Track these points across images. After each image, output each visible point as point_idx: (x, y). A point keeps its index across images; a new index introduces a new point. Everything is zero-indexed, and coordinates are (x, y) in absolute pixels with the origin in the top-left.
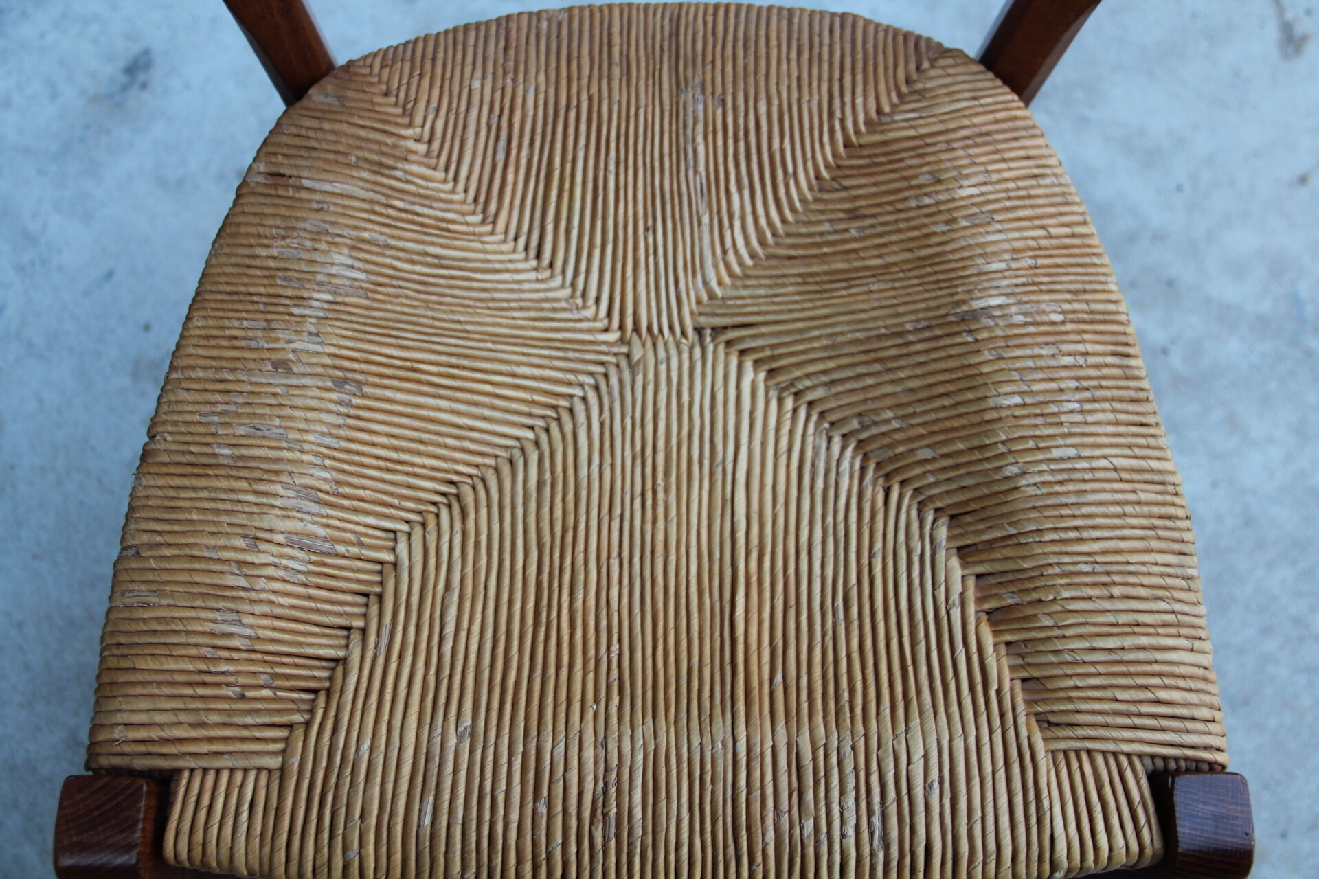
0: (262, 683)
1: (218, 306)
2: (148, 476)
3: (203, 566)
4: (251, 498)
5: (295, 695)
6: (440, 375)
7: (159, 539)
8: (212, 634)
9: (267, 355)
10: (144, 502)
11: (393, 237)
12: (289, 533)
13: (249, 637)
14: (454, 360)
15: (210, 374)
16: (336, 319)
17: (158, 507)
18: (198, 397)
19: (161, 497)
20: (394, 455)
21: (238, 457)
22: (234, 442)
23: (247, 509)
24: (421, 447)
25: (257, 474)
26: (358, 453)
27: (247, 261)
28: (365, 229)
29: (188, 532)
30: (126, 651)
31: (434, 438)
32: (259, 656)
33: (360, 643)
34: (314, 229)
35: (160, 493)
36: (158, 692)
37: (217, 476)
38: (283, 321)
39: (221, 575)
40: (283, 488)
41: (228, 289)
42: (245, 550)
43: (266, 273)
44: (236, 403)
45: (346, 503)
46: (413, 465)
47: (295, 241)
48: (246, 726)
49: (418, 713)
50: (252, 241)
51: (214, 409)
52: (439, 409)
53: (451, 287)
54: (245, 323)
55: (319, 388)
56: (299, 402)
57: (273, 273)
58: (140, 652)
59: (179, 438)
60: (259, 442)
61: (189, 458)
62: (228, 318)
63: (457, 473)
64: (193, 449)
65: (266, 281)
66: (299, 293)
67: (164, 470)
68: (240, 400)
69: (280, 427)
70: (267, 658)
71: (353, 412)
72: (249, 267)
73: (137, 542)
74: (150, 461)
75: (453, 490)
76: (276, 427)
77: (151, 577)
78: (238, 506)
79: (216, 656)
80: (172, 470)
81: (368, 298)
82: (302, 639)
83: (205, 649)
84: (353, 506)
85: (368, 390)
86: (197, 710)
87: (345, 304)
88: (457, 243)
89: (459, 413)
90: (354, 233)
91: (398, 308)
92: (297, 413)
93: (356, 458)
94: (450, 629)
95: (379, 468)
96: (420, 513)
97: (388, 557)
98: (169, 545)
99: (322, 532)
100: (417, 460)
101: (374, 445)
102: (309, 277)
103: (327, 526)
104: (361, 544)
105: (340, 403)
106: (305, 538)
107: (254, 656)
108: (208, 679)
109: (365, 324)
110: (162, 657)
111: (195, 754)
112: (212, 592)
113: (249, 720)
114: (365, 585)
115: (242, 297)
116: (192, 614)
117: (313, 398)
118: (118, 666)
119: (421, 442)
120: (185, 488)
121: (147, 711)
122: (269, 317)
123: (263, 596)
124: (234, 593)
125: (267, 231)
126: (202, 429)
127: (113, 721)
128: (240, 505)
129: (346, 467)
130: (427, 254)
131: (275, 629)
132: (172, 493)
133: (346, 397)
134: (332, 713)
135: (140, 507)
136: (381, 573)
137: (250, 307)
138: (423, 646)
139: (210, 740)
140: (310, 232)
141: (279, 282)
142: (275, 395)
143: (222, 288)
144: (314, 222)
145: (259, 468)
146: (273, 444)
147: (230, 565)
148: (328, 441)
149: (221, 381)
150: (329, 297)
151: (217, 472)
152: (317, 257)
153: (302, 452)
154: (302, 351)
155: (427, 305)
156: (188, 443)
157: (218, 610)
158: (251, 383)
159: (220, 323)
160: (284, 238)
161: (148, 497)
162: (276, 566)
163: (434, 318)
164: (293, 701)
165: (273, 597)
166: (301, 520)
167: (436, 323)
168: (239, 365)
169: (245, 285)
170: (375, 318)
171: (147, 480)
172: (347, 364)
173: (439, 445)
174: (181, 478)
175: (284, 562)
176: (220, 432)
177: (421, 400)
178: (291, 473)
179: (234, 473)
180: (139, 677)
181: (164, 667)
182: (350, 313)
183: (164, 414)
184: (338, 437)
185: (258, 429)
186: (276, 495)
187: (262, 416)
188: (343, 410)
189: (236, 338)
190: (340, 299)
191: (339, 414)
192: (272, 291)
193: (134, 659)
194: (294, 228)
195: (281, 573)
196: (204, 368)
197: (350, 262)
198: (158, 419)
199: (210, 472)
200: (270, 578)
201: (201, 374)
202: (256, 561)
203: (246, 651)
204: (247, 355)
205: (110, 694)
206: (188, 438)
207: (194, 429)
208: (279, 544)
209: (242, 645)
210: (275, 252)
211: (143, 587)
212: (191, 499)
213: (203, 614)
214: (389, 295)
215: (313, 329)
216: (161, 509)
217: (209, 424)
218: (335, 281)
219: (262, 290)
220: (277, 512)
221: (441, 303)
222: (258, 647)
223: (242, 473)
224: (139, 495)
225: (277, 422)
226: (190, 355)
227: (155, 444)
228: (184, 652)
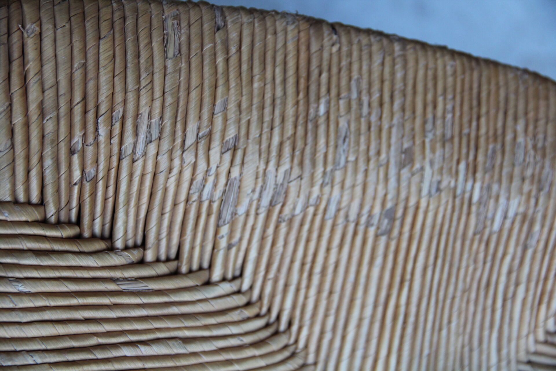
0: (87, 170)
1: (467, 86)
2: (296, 31)
3: (207, 100)
4: (276, 140)
5: (75, 203)
6: (397, 306)
7: (233, 50)
8: (137, 115)
9: (418, 142)
10: (270, 30)
11: (535, 252)
12: (240, 181)
13: (134, 152)
14: (411, 319)
15: (399, 85)
16: (453, 207)
17: (265, 46)
18: (376, 75)
19: (275, 47)
20: (318, 269)
21: (317, 122)
22: (332, 117)
23: (264, 137)
24: (325, 294)
25: (299, 144)
26: (320, 236)
27: (511, 112)
28: (543, 226)
29: (241, 80)
30: (117, 28)
31: (334, 305)
32: (115, 164)
33: (129, 261)
34: (544, 176)
35: (280, 45)
36: (76, 65)
37: (297, 103)
38: (452, 155)
39: (197, 118)
40: (286, 171)
41: (484, 95)
42: (223, 139)
43: (500, 132)
44: (370, 114)
45: (270, 231)
46: (308, 287)
47: (532, 159)
48: (41, 159)
49: (58, 334)
50: (531, 115)
51: (364, 92)
52: (363, 307)
53: (484, 310)
54: (449, 116)
55: (385, 195)
56: (372, 177)
57: (500, 139)
58: (117, 43)
59: (335, 60)
60: (332, 143)
61: (315, 73)
62: (454, 97)
63: (300, 328)
64: (324, 75)
65: (491, 133)
66: (480, 168)
67: (303, 48)
68: (374, 118)
69: (347, 162)
70: (113, 172)
71: (361, 229)
72: (506, 113)
73: (229, 26)
74: (312, 32)
75: (283, 326)
76: (347, 158)
77: (195, 45)
78: (267, 128)
79: (114, 121)
80: (303, 55)
81: (475, 234)
82: (133, 203)
83: (121, 110)
84: (267, 237)
85: (383, 240)
86: (58, 108)
87: (469, 214)
88: (527, 313)
89: (359, 326)
90: (539, 216)
91: (464, 264)
92: (360, 177)
93: (315, 235)
94: (145, 351)
95: (305, 256)
96: (260, 298)
97: (216, 275)
98: (227, 60)
99: (242, 210)
100: (313, 291)
101: (328, 250)
102: (496, 177)
103: (247, 214)
104: (229, 247)
105: (370, 215)
106: (236, 196)
107: (115, 159)
108: (91, 116)
109: (448, 234)
110: (112, 66)
111: (11, 110)
112: (180, 110)
113: (48, 162)
114: (188, 257)
115: (475, 110)
116: (158, 94)
117: (376, 190)
118: (102, 20)
119: (331, 293)
120: (285, 71)
121: (56, 56)
122: (456, 140)
123: (177, 162)
124: (179, 133)
125: (541, 129)
126: (344, 82)
127: (44, 20)
128: (269, 130)
129: (306, 227)
130: (517, 284)
131: (143, 175)
132: (279, 58)
133: (375, 221)
134: (57, 247)
135: (265, 25)
136: (201, 269)
137: (466, 119)
138: (127, 327)
139: (27, 125)
140: (540, 173)
141: (491, 146)
142: (378, 153)
143: (484, 87)
144: (550, 176)
145: (306, 144)
146: (330, 157)
147: (207, 127)
148: (332, 208)
149: (392, 97)
150: (475, 198)
151: (301, 103)
152: (516, 183)
153: (322, 186)
154: (422, 176)
155: (467, 290)
156: (329, 69)
157: (162, 118)
158: (390, 128)
159: (450, 90)
160: (535, 147)
161: (275, 33)
162: (207, 171)
163: (454, 298)
164: (69, 202)
165: (175, 171)
166: (253, 191)
167: (448, 302)
168: (408, 113)
169: (488, 112)
170: (454, 242)
171: (293, 30)
172: (409, 220)
173: (327, 309)
174: (295, 66)
175: (211, 179)
176: (341, 102)
177: (372, 291)
178: (300, 177)
179: (301, 120)
180: (91, 43)
181: (101, 70)
182: (459, 219)
183: (359, 41)
184: (336, 217)
185: (344, 140)
186: (278, 165)
187: (358, 143)
188: (363, 219)
189: (435, 107)
190: (474, 209)
191: (359, 215)
192: (482, 140)
193: (110, 37)
194: (544, 156)
195: (199, 177)
196: (405, 78)
197: (511, 214)
198: (353, 34)
199: (301, 95)
200: (195, 166)
201: (399, 75)
202: (212, 152)
203: (120, 150)
204: (418, 122)
205: (72, 14)
206: (334, 70)
207: (344, 74)
208: (229, 172)
209: (126, 148)
210: (521, 139)
211: (183, 38)
212: (274, 79)
213: (157, 104)
214: (477, 253)
215: (444, 184)
216: (263, 49)
217: (349, 89)
218: (492, 202)
219: (483, 131)
220: (262, 167)
221: (468, 302)
222: (125, 163)
223: (300, 130)
224: (278, 23)
225: (352, 158)
226: (417, 62)
227: (329, 35)
228: (118, 88)
